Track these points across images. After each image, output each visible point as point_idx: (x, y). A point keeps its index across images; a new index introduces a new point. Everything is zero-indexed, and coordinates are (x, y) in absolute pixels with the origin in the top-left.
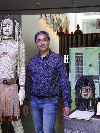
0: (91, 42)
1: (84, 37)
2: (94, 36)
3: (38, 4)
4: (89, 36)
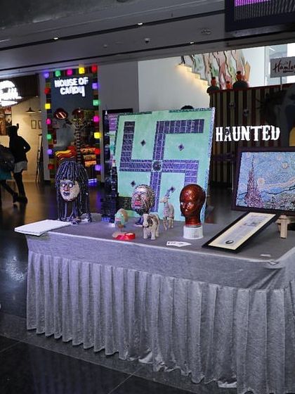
0: (261, 103)
1: (249, 93)
2: (267, 91)
3: (147, 39)
4: (257, 91)
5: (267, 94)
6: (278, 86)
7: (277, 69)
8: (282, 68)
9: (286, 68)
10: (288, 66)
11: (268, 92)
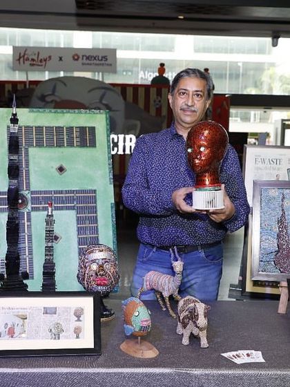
5: (9, 91)
6: (24, 83)
7: (22, 59)
8: (28, 59)
9: (33, 60)
10: (35, 58)
11: (11, 89)
